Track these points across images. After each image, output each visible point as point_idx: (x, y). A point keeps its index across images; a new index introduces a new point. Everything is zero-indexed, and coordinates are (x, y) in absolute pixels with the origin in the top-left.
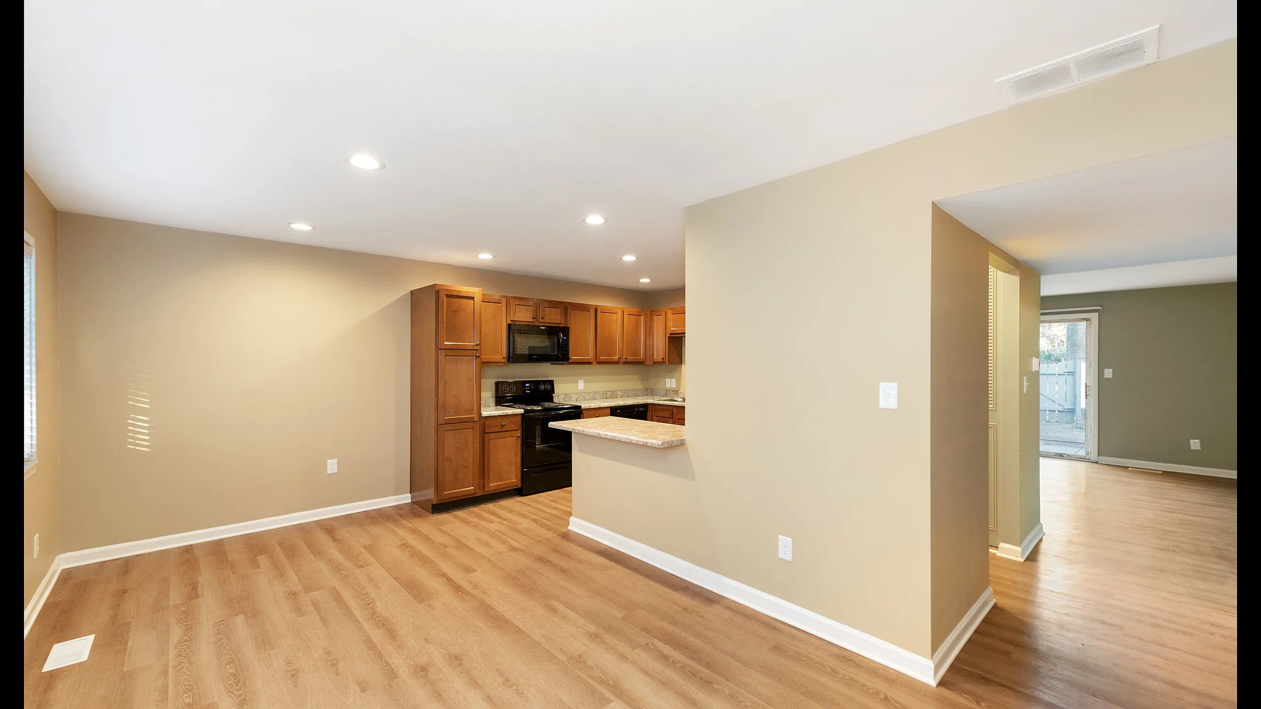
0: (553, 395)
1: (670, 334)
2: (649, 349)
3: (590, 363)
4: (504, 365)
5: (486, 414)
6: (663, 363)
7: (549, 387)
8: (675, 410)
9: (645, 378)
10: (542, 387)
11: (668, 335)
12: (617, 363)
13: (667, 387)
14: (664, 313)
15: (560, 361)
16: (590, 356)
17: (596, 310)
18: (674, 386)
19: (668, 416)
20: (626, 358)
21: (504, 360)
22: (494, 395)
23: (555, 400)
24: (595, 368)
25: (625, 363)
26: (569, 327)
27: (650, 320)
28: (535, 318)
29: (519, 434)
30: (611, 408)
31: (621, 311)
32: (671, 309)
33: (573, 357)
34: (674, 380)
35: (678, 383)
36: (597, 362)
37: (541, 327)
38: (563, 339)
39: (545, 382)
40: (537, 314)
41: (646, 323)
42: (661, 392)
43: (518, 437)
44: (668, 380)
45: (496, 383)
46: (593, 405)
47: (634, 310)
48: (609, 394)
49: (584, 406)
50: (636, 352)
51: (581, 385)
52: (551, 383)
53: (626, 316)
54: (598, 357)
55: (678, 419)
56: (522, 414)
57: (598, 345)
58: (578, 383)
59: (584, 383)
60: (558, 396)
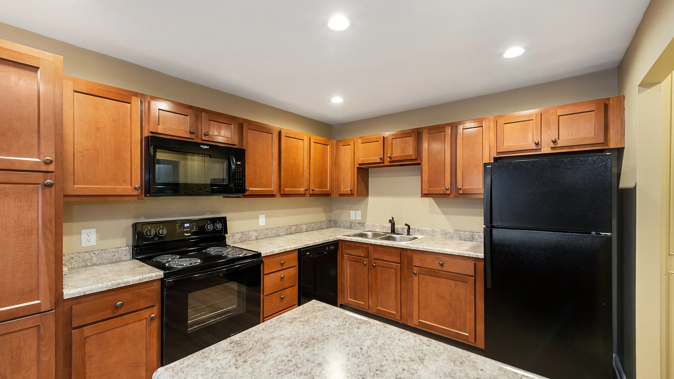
0: (226, 235)
1: (360, 164)
2: (336, 180)
3: (273, 196)
4: (138, 199)
5: (74, 294)
6: (352, 195)
7: (219, 226)
8: (371, 248)
9: (328, 210)
10: (210, 227)
11: (357, 166)
12: (303, 195)
13: (351, 219)
14: (353, 142)
15: (232, 193)
16: (273, 188)
17: (280, 133)
18: (359, 218)
19: (363, 255)
20: (313, 190)
21: (136, 193)
22: (131, 243)
23: (229, 241)
24: (279, 200)
25: (312, 195)
26: (245, 150)
27: (336, 151)
28: (193, 133)
29: (154, 313)
30: (299, 250)
31: (307, 137)
32: (361, 138)
33: (251, 189)
34: (359, 213)
35: (364, 215)
36: (281, 194)
37: (201, 146)
38: (237, 165)
39: (213, 221)
40: (197, 127)
41: (332, 152)
42: (345, 225)
43: (152, 319)
44: (352, 212)
45: (133, 224)
46: (277, 250)
47: (320, 139)
48: (294, 228)
49: (265, 252)
50: (322, 184)
51: (262, 221)
52: (223, 220)
53: (312, 144)
54: (282, 187)
55: (375, 259)
56: (162, 279)
57: (283, 174)
58: (259, 218)
59: (266, 217)
60: (233, 236)
